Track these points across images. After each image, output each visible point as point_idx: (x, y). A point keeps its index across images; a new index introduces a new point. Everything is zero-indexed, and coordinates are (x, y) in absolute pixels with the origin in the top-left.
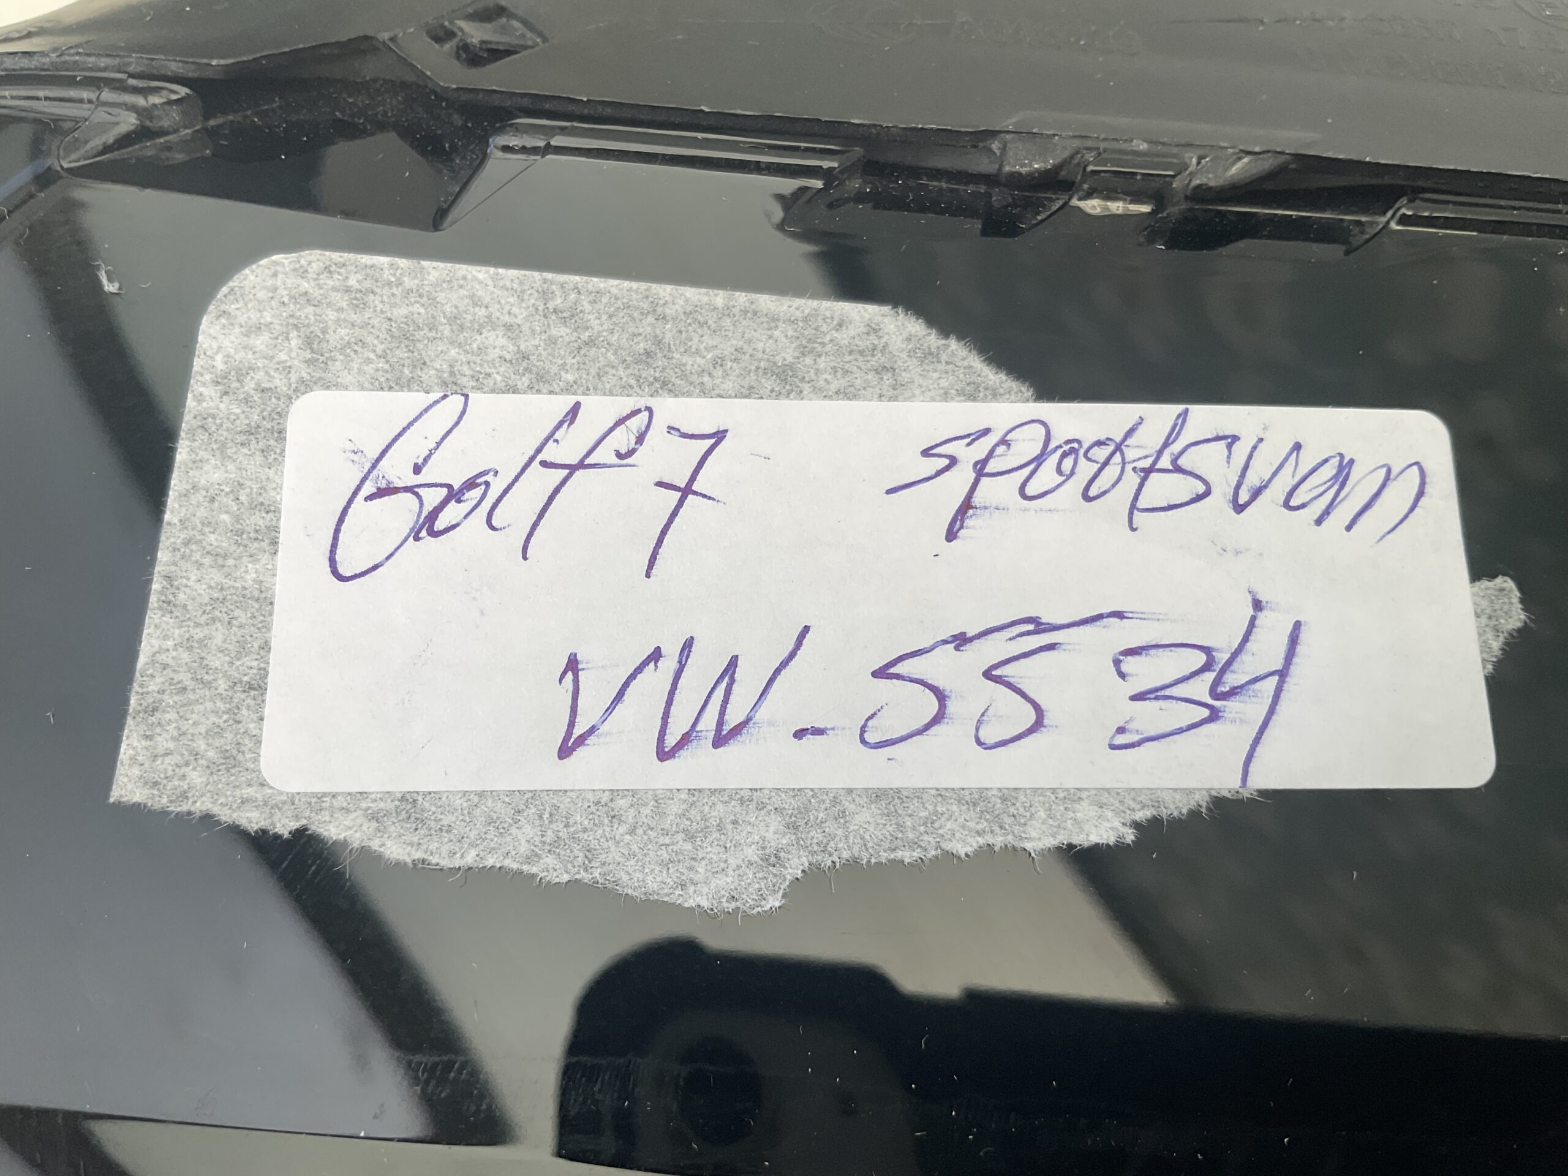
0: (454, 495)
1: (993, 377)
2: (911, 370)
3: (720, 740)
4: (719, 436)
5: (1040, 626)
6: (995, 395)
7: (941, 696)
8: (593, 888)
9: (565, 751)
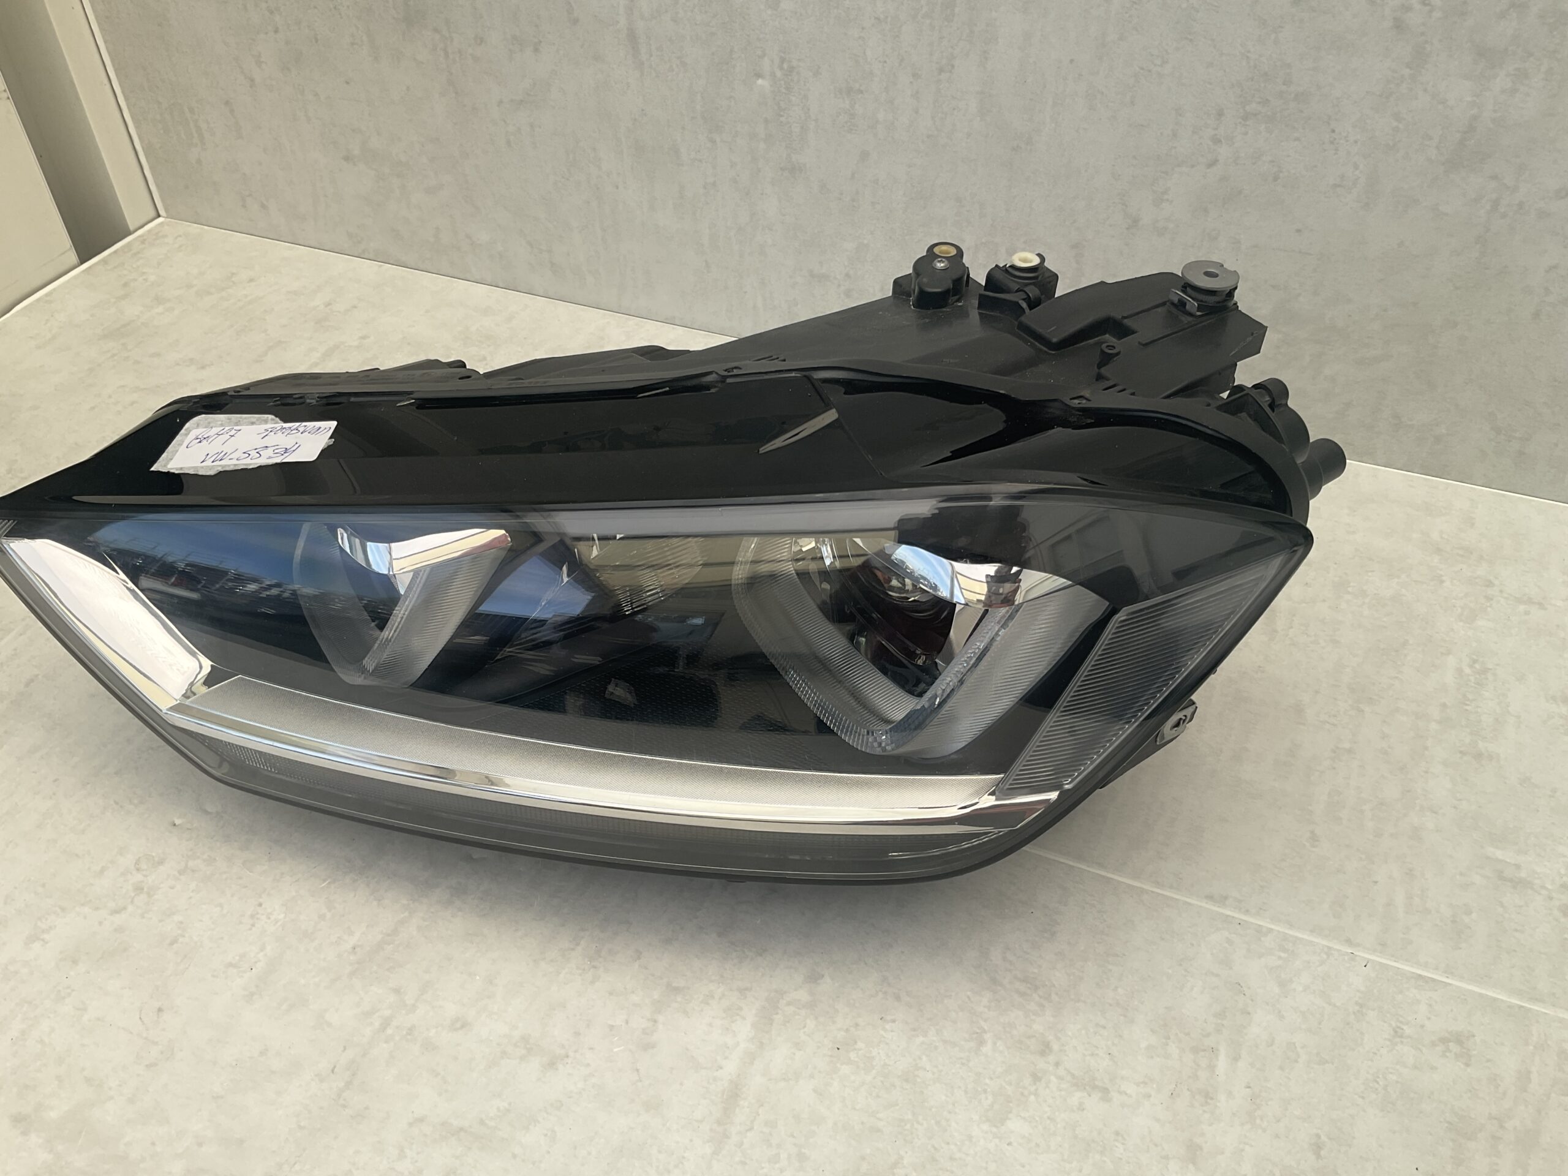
0: (205, 438)
1: (280, 421)
2: (270, 421)
3: (221, 460)
4: (240, 430)
5: (267, 447)
6: (279, 423)
7: (249, 455)
8: (197, 474)
9: (202, 462)
